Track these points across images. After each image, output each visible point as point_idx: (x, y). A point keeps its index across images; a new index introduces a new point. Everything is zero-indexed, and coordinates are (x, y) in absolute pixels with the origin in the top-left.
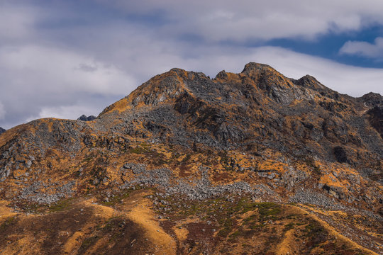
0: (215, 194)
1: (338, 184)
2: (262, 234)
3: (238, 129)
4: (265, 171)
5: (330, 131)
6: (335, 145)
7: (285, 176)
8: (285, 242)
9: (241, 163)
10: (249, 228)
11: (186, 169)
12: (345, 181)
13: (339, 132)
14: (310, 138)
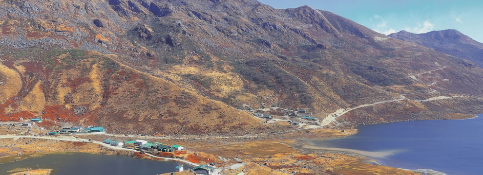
0: (32, 45)
1: (106, 40)
2: (77, 67)
3: (37, 6)
4: (62, 31)
5: (90, 10)
6: (94, 18)
7: (75, 34)
8: (94, 71)
9: (45, 26)
10: (67, 64)
11: (8, 29)
12: (109, 38)
13: (95, 11)
14: (78, 14)
